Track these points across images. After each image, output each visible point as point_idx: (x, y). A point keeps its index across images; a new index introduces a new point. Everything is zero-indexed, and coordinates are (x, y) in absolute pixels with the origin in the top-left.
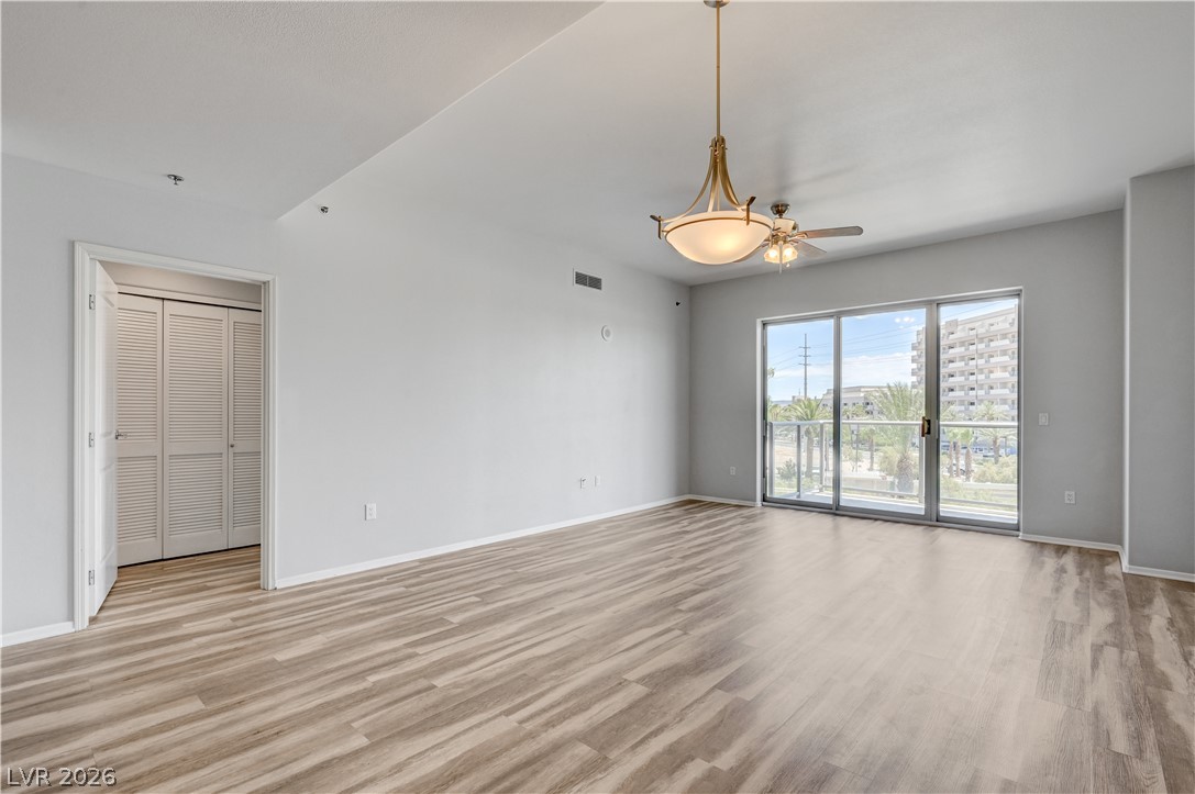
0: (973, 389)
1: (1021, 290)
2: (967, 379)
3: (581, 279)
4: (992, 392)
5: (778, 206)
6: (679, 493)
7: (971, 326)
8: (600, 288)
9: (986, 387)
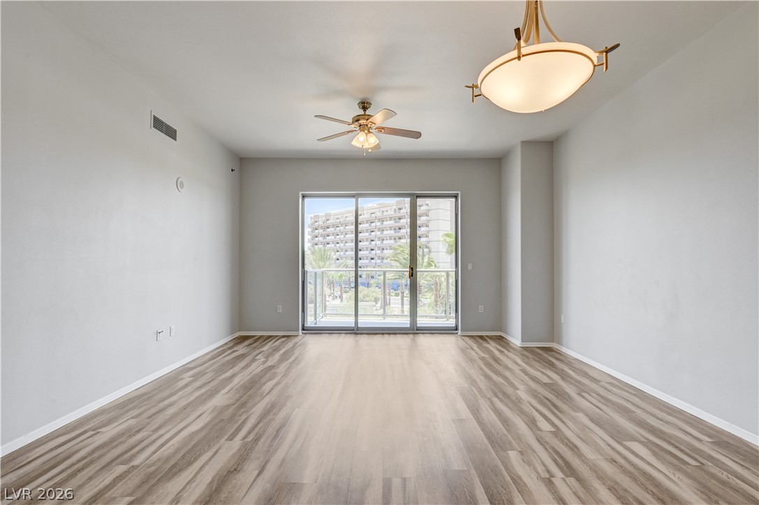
0: (338, 251)
1: (458, 194)
2: (335, 246)
3: (158, 124)
4: (347, 253)
5: (364, 103)
6: (232, 333)
7: (337, 217)
8: (175, 140)
9: (344, 250)
